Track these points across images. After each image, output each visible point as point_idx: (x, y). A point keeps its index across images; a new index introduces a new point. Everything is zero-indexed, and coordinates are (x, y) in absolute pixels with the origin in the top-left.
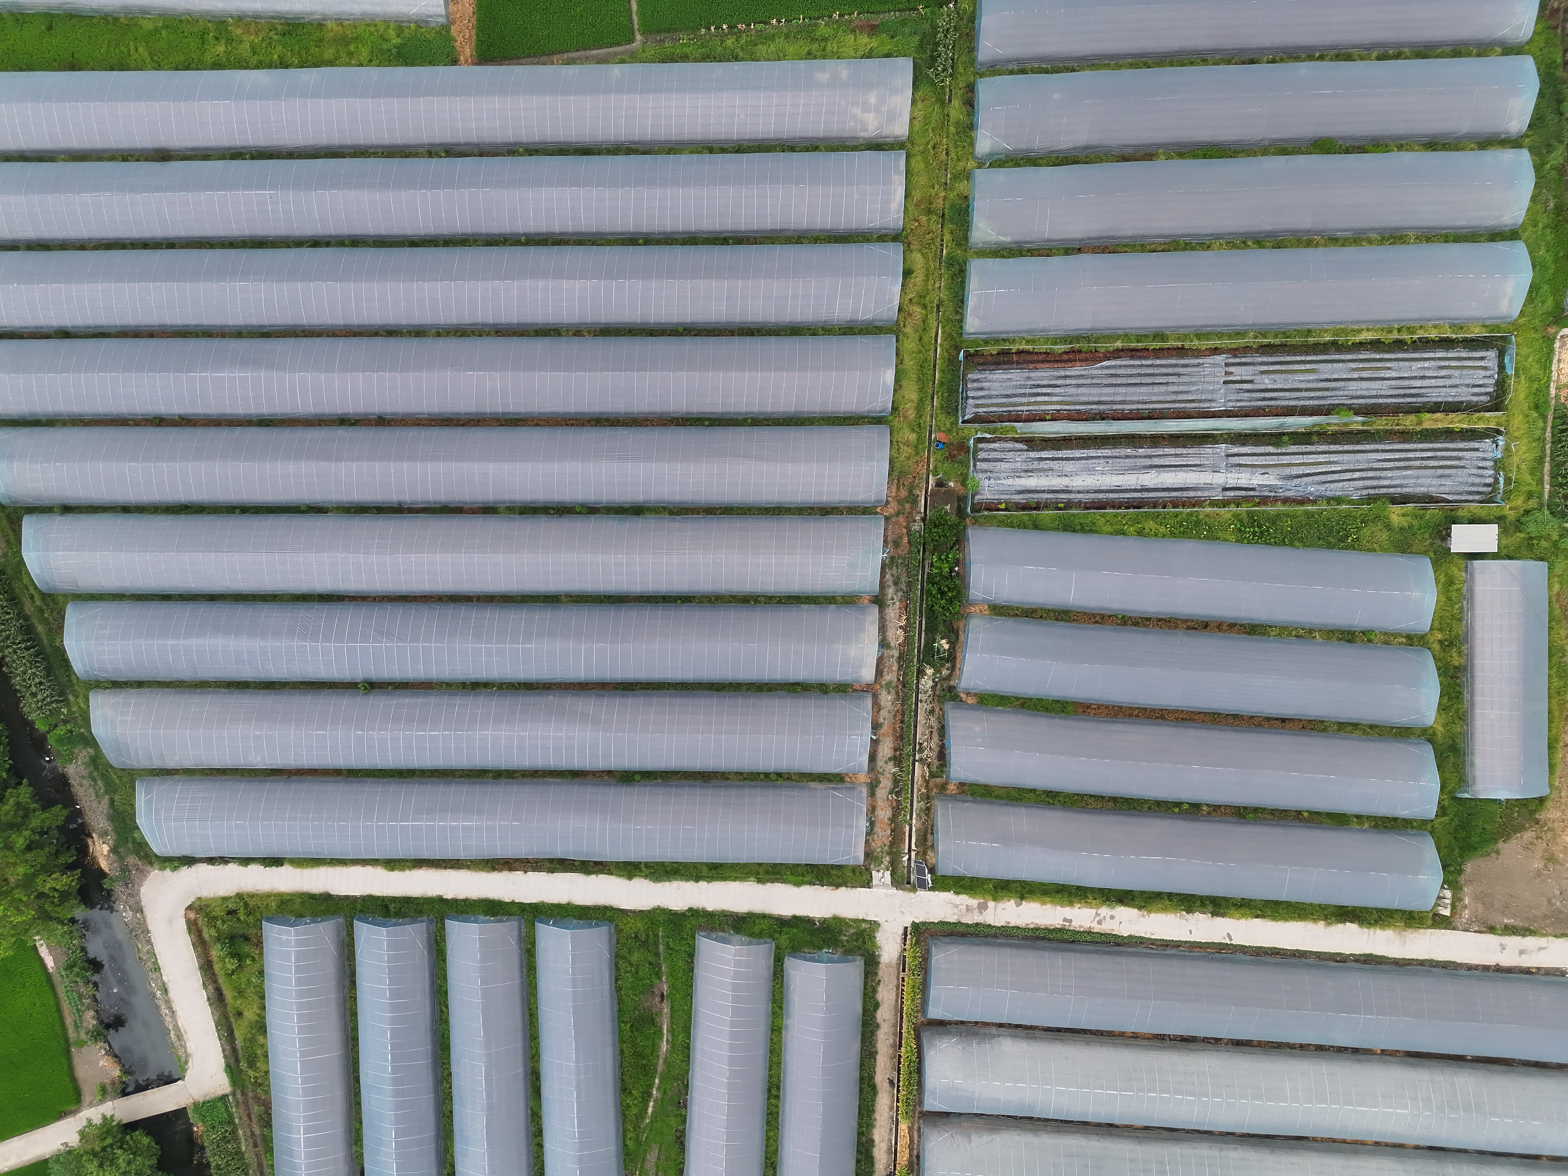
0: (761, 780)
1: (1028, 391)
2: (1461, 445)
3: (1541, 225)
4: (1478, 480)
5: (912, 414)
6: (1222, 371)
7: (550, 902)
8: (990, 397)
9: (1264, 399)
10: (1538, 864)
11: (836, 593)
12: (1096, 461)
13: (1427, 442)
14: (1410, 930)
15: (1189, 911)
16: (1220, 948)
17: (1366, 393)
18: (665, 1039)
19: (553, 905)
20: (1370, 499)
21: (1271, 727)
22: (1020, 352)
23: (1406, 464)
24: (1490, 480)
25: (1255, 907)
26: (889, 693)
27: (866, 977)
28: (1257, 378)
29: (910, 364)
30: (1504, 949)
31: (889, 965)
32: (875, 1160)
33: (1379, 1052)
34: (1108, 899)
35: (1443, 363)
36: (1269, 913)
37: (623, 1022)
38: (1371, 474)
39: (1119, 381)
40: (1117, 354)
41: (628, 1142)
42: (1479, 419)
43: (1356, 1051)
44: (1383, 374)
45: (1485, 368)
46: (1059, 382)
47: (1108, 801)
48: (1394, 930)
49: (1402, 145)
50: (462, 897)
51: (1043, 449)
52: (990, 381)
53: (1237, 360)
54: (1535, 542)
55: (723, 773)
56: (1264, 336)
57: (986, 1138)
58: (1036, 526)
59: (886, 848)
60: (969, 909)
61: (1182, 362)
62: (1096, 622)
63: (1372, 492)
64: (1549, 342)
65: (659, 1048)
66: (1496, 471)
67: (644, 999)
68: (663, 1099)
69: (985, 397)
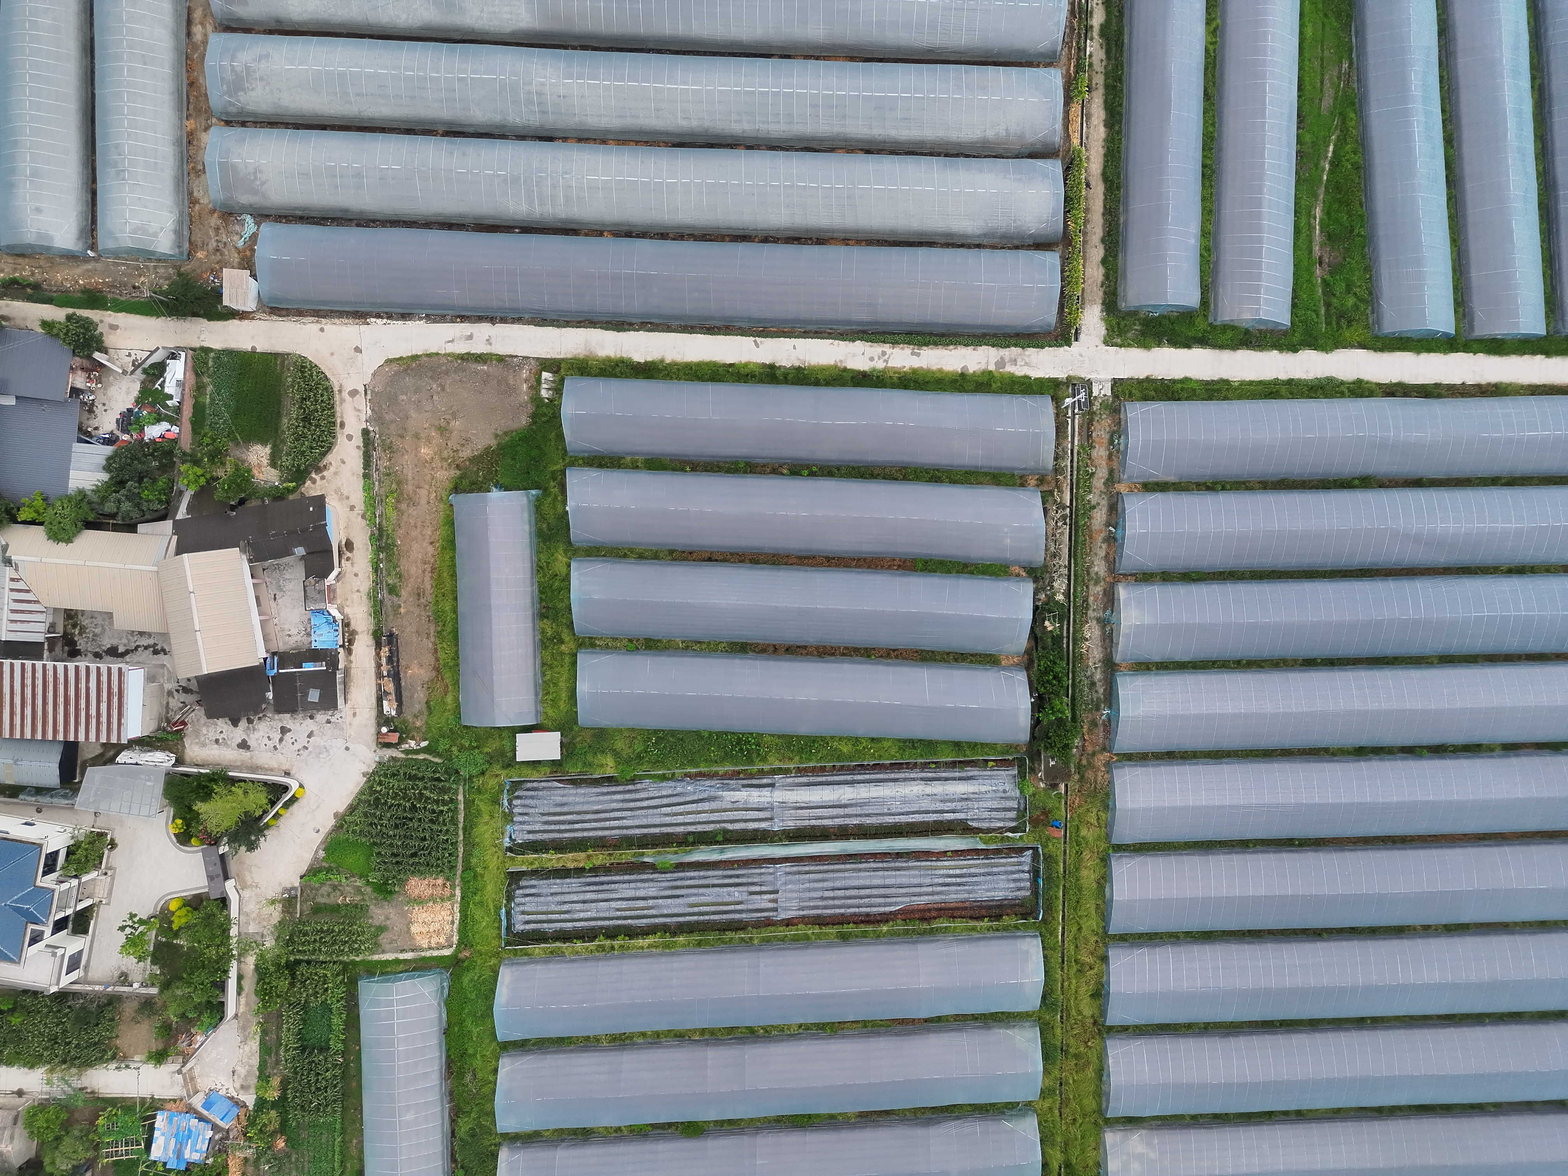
0: (1227, 483)
1: (968, 879)
2: (545, 836)
3: (478, 1056)
4: (528, 802)
5: (1086, 855)
6: (780, 904)
7: (1438, 354)
8: (1006, 873)
9: (738, 876)
10: (456, 424)
11: (1156, 674)
12: (899, 810)
13: (578, 838)
14: (581, 356)
15: (799, 369)
16: (765, 333)
17: (639, 885)
18: (1318, 220)
19: (1434, 351)
20: (632, 781)
21: (722, 553)
22: (980, 918)
23: (598, 816)
24: (515, 802)
25: (732, 374)
26: (1097, 573)
27: (1116, 289)
29: (1090, 905)
30: (488, 340)
31: (1093, 302)
32: (1103, 106)
33: (605, 234)
34: (878, 377)
35: (567, 916)
36: (721, 370)
37: (1361, 236)
38: (632, 805)
39: (882, 891)
40: (885, 918)
41: (1353, 115)
42: (532, 863)
43: (629, 234)
44: (624, 905)
45: (523, 913)
46: (939, 889)
47: (879, 475)
48: (597, 356)
49: (616, 1131)
50: (1526, 357)
51: (951, 822)
52: (1008, 889)
53: (765, 914)
54: (475, 745)
55: (1265, 488)
56: (742, 939)
57: (990, 134)
58: (957, 745)
59: (1097, 419)
60: (1014, 362)
61: (819, 912)
62: (894, 650)
63: (630, 787)
64: (465, 941)
65: (1323, 211)
66: (511, 812)
67: (1340, 259)
68: (1318, 160)
69: (1013, 873)
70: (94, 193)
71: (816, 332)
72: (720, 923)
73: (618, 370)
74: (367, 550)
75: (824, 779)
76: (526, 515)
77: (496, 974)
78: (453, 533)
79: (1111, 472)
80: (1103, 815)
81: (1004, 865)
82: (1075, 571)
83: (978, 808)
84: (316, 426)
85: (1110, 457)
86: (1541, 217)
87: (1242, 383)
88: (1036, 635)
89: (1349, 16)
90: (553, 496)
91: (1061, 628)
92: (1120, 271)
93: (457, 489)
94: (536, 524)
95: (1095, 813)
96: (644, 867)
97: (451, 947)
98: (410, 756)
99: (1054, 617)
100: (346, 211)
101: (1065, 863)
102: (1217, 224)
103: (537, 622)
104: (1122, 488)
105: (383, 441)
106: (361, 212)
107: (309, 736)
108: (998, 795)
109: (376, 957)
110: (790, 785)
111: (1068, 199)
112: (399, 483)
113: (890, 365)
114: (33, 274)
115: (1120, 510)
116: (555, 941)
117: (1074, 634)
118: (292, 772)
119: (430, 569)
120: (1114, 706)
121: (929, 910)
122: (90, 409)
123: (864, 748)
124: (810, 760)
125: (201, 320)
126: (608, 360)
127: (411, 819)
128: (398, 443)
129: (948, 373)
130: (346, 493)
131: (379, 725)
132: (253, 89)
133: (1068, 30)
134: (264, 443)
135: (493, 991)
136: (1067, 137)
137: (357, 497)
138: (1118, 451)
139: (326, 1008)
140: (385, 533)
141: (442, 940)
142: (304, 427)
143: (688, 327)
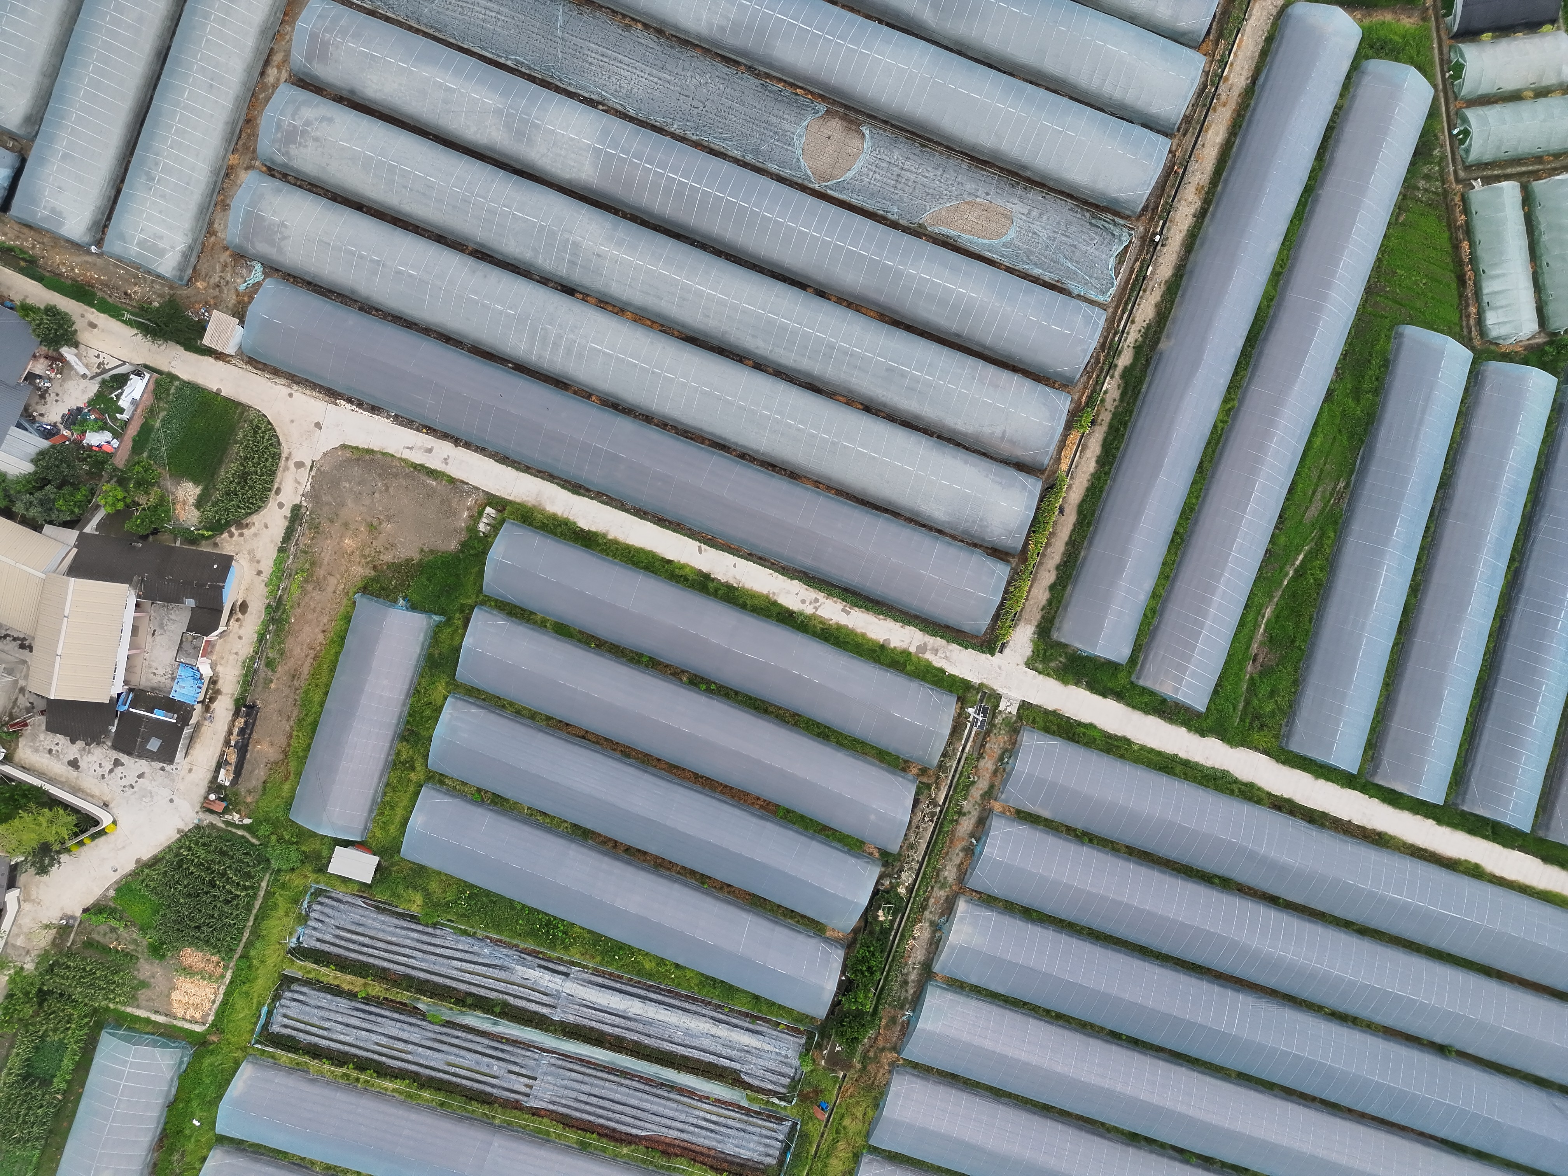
0: (1096, 837)
1: (722, 1129)
2: (333, 949)
3: (193, 1140)
4: (327, 910)
5: (841, 1145)
6: (534, 1092)
7: (1335, 785)
8: (761, 1135)
9: (503, 1051)
10: (387, 527)
11: (967, 996)
12: (680, 1041)
13: (363, 961)
14: (529, 504)
15: (730, 588)
16: (712, 542)
17: (405, 1026)
18: (1265, 619)
19: (1333, 782)
20: (434, 926)
23: (390, 947)
24: (316, 907)
25: (667, 571)
26: (945, 878)
27: (1054, 618)
28: (503, 1073)
30: (445, 459)
31: (1029, 622)
32: (1101, 443)
33: (594, 398)
34: (803, 621)
35: (326, 1033)
36: (657, 563)
37: (1300, 649)
38: (427, 948)
39: (634, 1112)
40: (629, 1140)
41: (1332, 535)
42: (309, 972)
43: (615, 406)
44: (384, 1041)
45: (285, 1016)
46: (692, 1128)
47: (772, 713)
48: (544, 509)
50: (1419, 817)
51: (725, 1068)
52: (756, 1151)
53: (517, 1097)
54: (295, 840)
55: (1130, 854)
56: (485, 1115)
57: (987, 430)
58: (757, 998)
59: (995, 731)
60: (936, 651)
61: (569, 1111)
62: (729, 886)
63: (430, 930)
64: (217, 1026)
65: (1273, 612)
66: (307, 915)
67: (1273, 663)
68: (1285, 564)
69: (767, 1137)
70: (118, 192)
71: (760, 558)
72: (471, 1089)
73: (559, 530)
74: (259, 617)
75: (618, 986)
76: (421, 638)
77: (237, 1064)
78: (346, 630)
79: (992, 787)
80: (870, 1113)
81: (760, 1127)
82: (925, 871)
83: (754, 1064)
84: (251, 488)
85: (995, 772)
86: (1477, 690)
87: (1143, 748)
88: (867, 918)
89: (1361, 441)
90: (453, 628)
91: (892, 922)
92: (1064, 602)
93: (365, 589)
94: (428, 649)
95: (863, 1108)
96: (415, 1011)
97: (204, 1024)
98: (230, 829)
99: (890, 908)
100: (353, 292)
101: (818, 1146)
102: (1170, 591)
103: (396, 742)
104: (997, 806)
105: (312, 519)
106: (367, 298)
107: (140, 776)
108: (780, 1058)
109: (129, 1010)
110: (584, 980)
111: (1035, 522)
112: (313, 564)
113: (818, 613)
114: (33, 247)
115: (986, 826)
116: (304, 1054)
117: (904, 930)
118: (111, 806)
119: (313, 656)
120: (917, 1012)
121: (674, 1146)
122: (43, 394)
123: (667, 970)
124: (611, 964)
125: (178, 346)
126: (554, 517)
127: (207, 893)
128: (325, 526)
129: (870, 640)
130: (258, 557)
131: (210, 790)
132: (306, 146)
133: (1093, 361)
134: (197, 482)
135: (228, 1082)
136: (1058, 460)
137: (268, 565)
138: (1004, 770)
139: (62, 1046)
140: (282, 607)
141: (198, 1015)
142: (239, 483)
143: (641, 513)
